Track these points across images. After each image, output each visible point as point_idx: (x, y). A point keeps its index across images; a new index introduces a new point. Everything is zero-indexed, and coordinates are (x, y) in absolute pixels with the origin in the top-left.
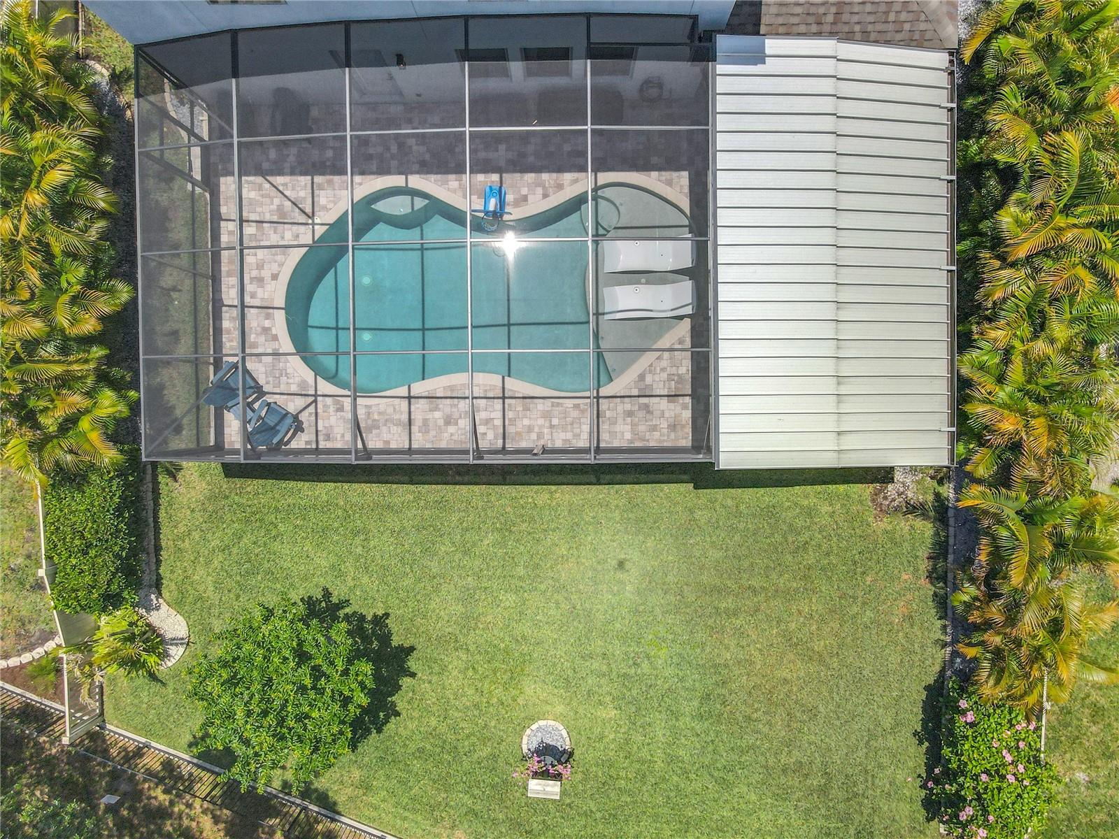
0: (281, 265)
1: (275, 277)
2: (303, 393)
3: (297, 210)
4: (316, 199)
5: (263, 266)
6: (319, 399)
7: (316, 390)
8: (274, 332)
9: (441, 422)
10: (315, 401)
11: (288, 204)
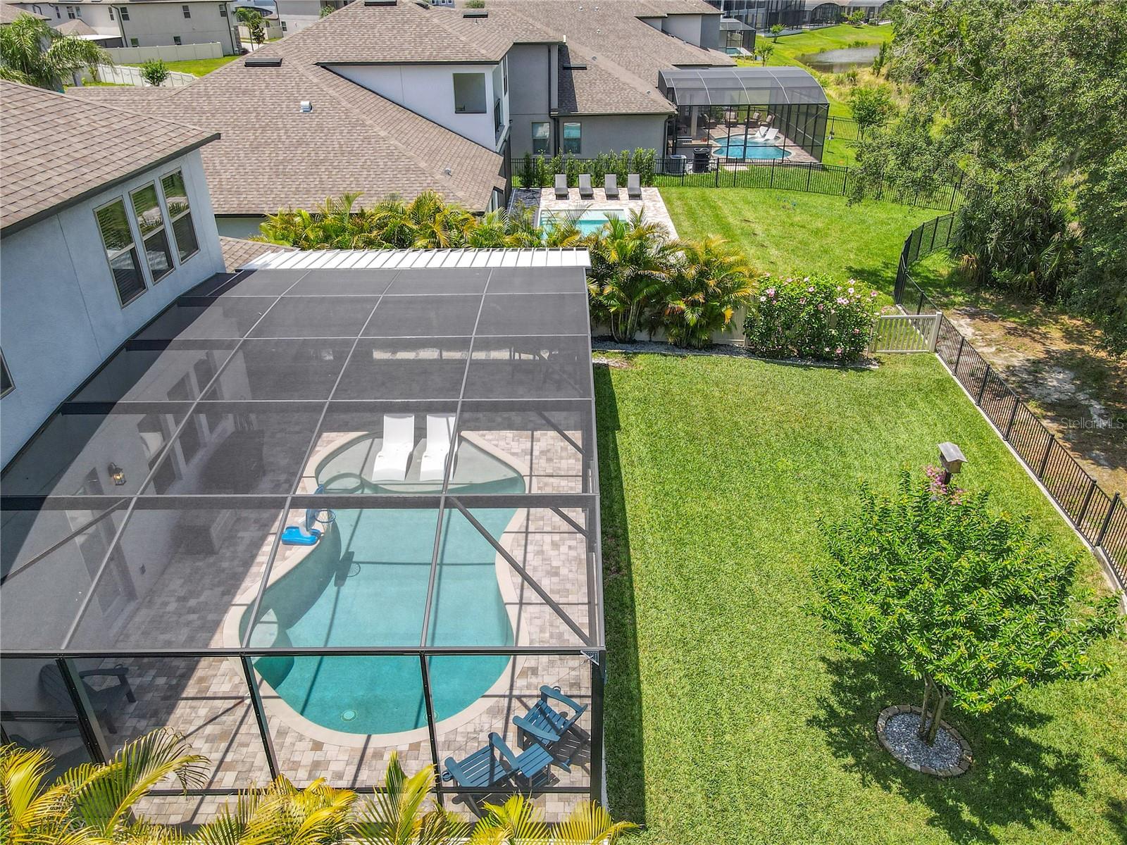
0: (301, 738)
1: (318, 746)
2: (505, 712)
3: (224, 718)
4: (220, 695)
5: (294, 762)
6: (516, 692)
7: (504, 696)
8: (405, 748)
9: (555, 579)
10: (519, 698)
11: (209, 729)
